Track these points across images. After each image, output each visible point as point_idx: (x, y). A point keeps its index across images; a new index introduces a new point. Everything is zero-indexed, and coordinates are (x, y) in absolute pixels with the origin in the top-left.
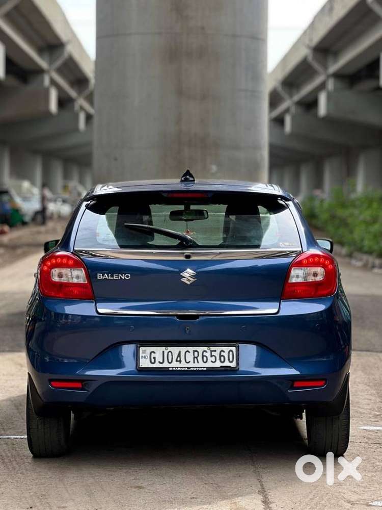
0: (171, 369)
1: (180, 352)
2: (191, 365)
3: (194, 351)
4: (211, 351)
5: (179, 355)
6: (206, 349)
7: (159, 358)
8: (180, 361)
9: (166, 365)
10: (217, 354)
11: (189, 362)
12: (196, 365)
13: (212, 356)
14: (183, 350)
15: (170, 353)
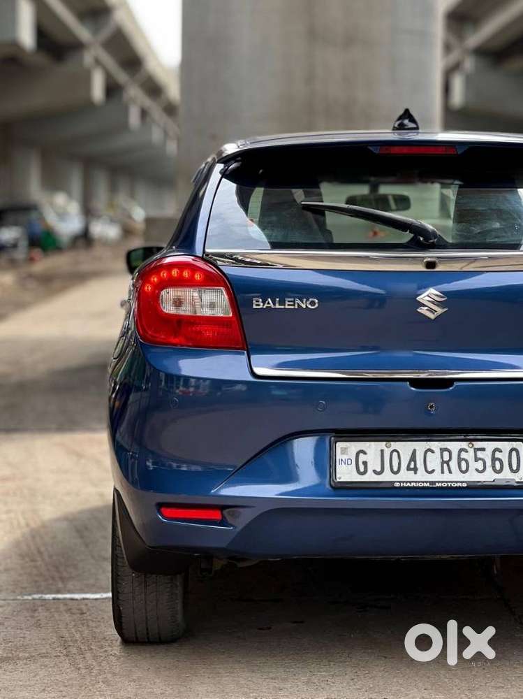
0: (397, 485)
1: (414, 452)
2: (436, 477)
3: (442, 450)
4: (476, 450)
5: (413, 458)
6: (464, 445)
7: (374, 464)
8: (415, 470)
9: (387, 477)
10: (487, 456)
11: (433, 471)
12: (447, 477)
13: (477, 459)
14: (420, 447)
15: (395, 454)
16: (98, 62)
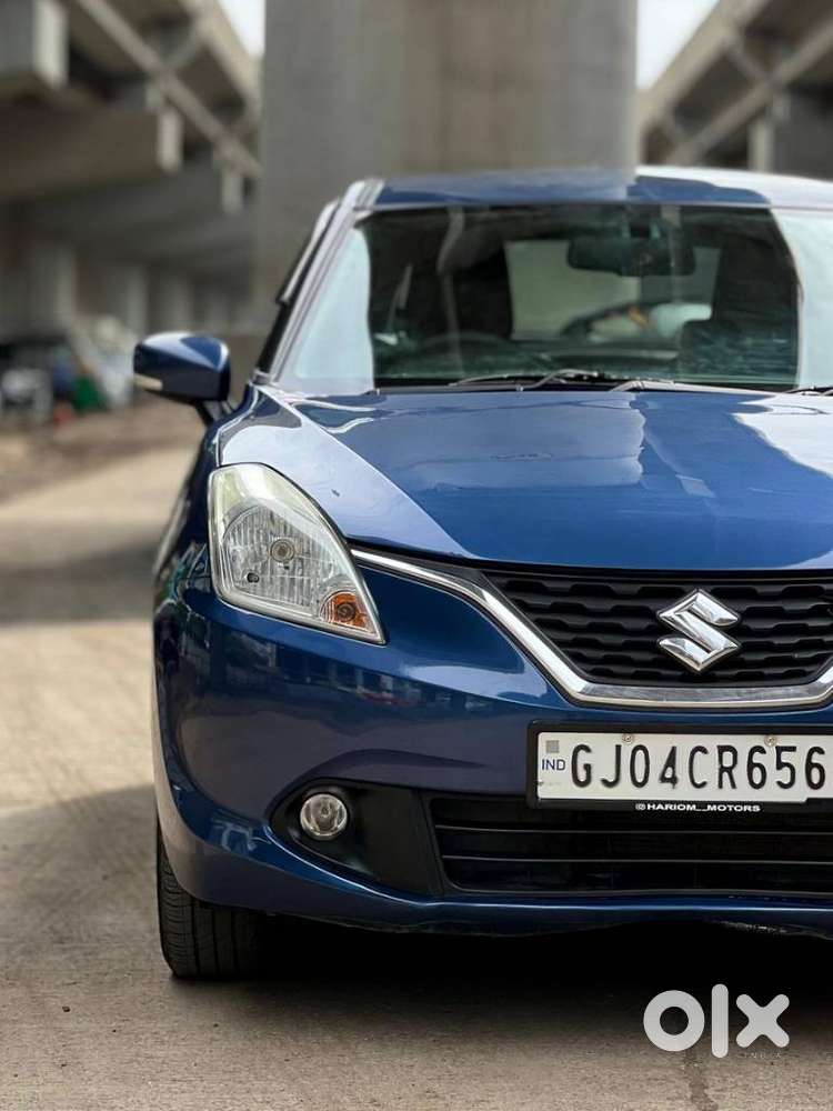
16: (170, 102)
